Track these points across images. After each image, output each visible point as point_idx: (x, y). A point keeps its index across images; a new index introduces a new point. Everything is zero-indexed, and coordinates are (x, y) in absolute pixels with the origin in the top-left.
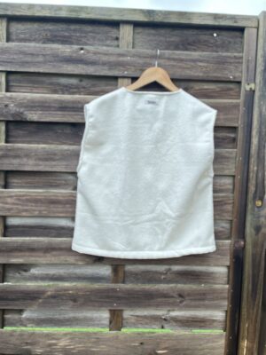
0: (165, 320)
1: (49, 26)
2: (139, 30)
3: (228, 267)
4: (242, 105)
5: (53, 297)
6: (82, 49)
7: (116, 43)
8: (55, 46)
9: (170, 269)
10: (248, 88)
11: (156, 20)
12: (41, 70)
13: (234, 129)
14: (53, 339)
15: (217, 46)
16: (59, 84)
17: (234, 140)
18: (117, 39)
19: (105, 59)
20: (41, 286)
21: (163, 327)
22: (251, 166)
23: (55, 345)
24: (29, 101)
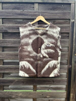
0: (49, 88)
1: (14, 5)
2: (40, 5)
3: (67, 73)
4: (70, 26)
5: (17, 82)
6: (23, 11)
7: (33, 9)
8: (16, 10)
10: (72, 21)
11: (45, 2)
12: (12, 18)
13: (68, 33)
14: (18, 93)
15: (63, 9)
16: (17, 21)
17: (68, 36)
18: (34, 8)
19: (30, 14)
20: (14, 79)
21: (48, 90)
22: (73, 44)
23: (18, 95)
24: (9, 26)
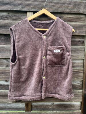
9: (53, 104)
